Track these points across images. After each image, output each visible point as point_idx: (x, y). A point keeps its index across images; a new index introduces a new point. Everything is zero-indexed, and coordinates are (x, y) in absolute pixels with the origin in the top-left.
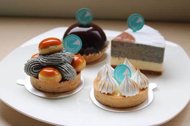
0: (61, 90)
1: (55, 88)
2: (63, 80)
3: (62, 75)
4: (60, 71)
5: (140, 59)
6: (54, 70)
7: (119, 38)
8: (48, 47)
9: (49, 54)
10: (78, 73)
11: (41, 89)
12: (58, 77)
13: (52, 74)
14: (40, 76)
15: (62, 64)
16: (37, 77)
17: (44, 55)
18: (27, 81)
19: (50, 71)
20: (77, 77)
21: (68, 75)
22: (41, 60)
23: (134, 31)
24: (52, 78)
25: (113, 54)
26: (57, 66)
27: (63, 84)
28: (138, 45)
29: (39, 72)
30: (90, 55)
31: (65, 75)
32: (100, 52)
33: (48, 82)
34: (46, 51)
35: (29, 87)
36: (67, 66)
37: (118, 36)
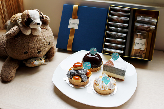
0: (81, 85)
1: (78, 85)
2: (82, 81)
3: (82, 79)
4: (81, 78)
5: (115, 74)
6: (79, 77)
7: (107, 63)
8: (77, 67)
9: (77, 70)
10: (88, 78)
11: (73, 84)
12: (80, 80)
13: (77, 79)
14: (73, 79)
15: (82, 75)
16: (72, 79)
17: (75, 70)
18: (67, 79)
19: (77, 77)
20: (87, 80)
21: (84, 80)
22: (74, 72)
23: (114, 60)
24: (78, 81)
25: (104, 69)
26: (80, 76)
27: (82, 83)
28: (115, 68)
29: (73, 77)
30: (94, 68)
31: (83, 79)
32: (98, 68)
33: (76, 82)
34: (76, 69)
35: (68, 82)
36: (84, 76)
37: (107, 62)
